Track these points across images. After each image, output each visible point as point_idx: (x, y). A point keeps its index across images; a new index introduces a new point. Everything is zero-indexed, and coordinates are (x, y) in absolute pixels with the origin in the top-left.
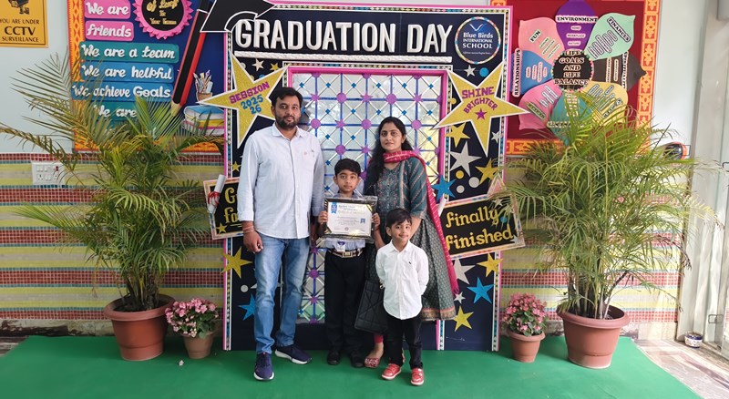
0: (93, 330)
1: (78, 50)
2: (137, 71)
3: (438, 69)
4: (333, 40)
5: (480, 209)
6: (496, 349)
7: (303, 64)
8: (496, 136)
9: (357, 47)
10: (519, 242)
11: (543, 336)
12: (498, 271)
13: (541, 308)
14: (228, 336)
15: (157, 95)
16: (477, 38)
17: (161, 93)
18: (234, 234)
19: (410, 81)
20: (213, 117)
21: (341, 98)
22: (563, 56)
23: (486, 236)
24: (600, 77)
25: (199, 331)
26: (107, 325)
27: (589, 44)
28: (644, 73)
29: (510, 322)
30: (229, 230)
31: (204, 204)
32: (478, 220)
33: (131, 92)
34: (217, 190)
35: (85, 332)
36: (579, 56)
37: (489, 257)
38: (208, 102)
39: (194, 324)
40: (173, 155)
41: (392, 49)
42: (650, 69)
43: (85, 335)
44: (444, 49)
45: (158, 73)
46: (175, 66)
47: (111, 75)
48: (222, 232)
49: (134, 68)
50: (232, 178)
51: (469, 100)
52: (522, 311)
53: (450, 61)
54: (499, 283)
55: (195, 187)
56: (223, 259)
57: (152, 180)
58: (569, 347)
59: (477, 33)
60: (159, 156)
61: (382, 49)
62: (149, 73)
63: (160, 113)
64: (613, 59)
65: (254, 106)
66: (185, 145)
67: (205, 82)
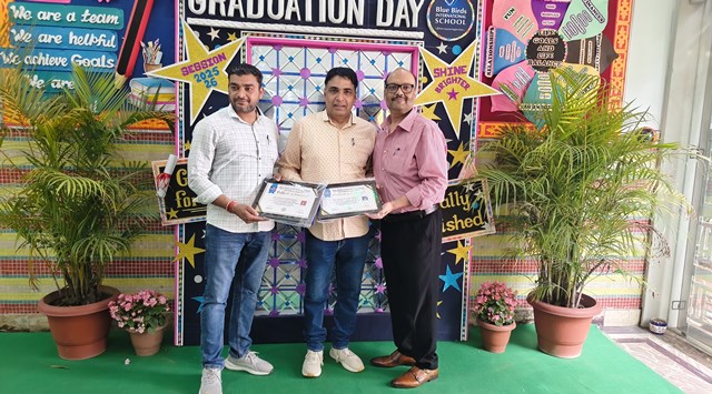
0: (27, 326)
1: (6, 11)
2: (76, 37)
3: (409, 45)
4: (297, 9)
5: (450, 194)
6: (465, 339)
7: (264, 35)
8: (468, 118)
9: (322, 18)
10: (490, 228)
11: (514, 326)
12: (468, 259)
13: (513, 297)
14: (180, 331)
15: (98, 64)
16: (450, 13)
17: (105, 62)
18: (187, 220)
19: (379, 57)
20: (162, 91)
21: (305, 73)
22: (537, 36)
23: (457, 223)
24: (574, 59)
25: (147, 326)
26: (43, 321)
27: (563, 24)
28: (617, 56)
29: (481, 311)
30: (180, 215)
31: (153, 187)
32: (448, 206)
33: (69, 61)
34: (168, 171)
35: (17, 327)
36: (553, 37)
37: (460, 244)
38: (157, 73)
39: (141, 319)
40: (117, 132)
41: (360, 21)
42: (622, 51)
43: (17, 331)
44: (415, 24)
45: (100, 40)
46: (120, 33)
47: (45, 40)
48: (173, 218)
49: (71, 34)
50: (184, 158)
51: (440, 80)
52: (493, 300)
53: (422, 37)
54: (468, 271)
55: (142, 168)
56: (174, 247)
57: (93, 160)
58: (538, 336)
59: (450, 8)
60: (101, 132)
61: (350, 21)
62: (89, 39)
63: (102, 84)
64: (587, 40)
65: (209, 79)
66: (131, 121)
67: (153, 52)
